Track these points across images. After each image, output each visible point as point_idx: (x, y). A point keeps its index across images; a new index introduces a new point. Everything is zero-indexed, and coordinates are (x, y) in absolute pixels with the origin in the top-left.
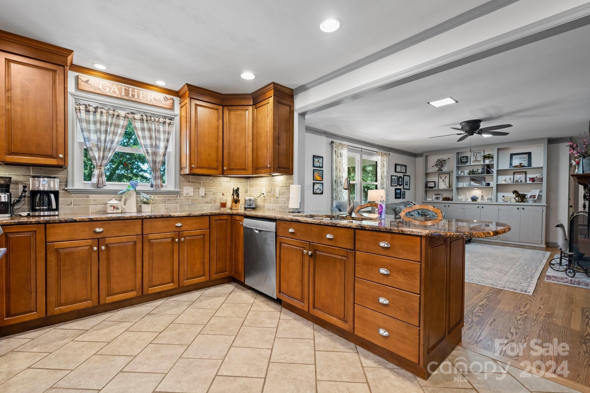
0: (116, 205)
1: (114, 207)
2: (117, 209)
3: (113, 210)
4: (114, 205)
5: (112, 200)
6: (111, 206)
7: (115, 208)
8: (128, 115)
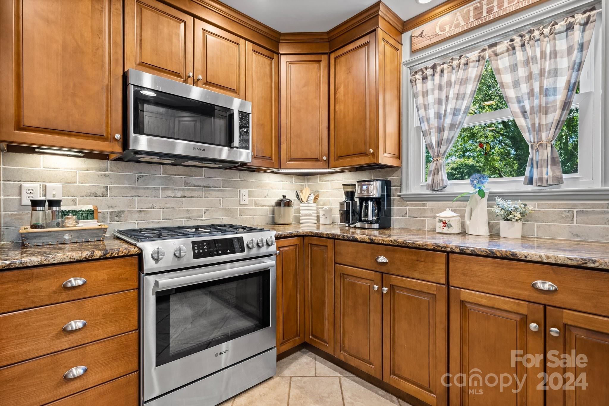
0: (447, 220)
1: (444, 223)
2: (449, 226)
3: (442, 227)
4: (444, 219)
5: (445, 210)
6: (440, 221)
7: (446, 225)
8: (482, 54)
